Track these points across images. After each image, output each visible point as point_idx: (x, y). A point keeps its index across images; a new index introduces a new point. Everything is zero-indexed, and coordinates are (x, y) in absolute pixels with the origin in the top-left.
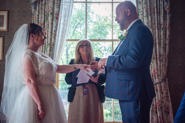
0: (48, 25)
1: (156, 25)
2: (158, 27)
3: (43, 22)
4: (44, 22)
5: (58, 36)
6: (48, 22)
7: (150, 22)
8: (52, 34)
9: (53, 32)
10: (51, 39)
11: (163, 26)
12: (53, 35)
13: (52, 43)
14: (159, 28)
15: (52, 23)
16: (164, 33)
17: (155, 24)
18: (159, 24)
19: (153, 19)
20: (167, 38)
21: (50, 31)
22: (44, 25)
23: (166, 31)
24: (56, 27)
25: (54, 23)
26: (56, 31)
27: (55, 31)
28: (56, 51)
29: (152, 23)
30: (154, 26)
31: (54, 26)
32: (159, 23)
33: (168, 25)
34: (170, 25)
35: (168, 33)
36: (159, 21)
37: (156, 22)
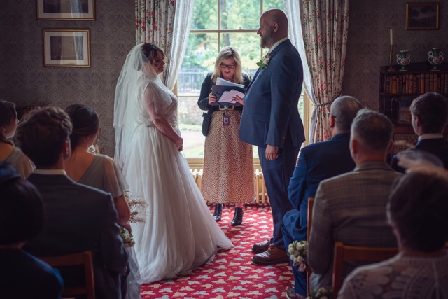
0: (160, 15)
1: (327, 14)
2: (330, 16)
3: (152, 10)
4: (154, 10)
5: (176, 32)
6: (160, 10)
7: (318, 10)
8: (166, 29)
9: (168, 27)
10: (165, 37)
11: (338, 15)
12: (168, 31)
13: (167, 43)
14: (332, 17)
15: (166, 12)
16: (340, 25)
17: (325, 11)
18: (331, 12)
19: (323, 4)
20: (344, 33)
21: (163, 24)
22: (154, 15)
23: (342, 21)
24: (173, 18)
25: (169, 11)
26: (172, 24)
27: (170, 24)
28: (173, 55)
29: (320, 10)
30: (323, 15)
31: (169, 16)
32: (332, 9)
33: (346, 12)
34: (350, 12)
35: (345, 25)
36: (332, 6)
37: (327, 8)
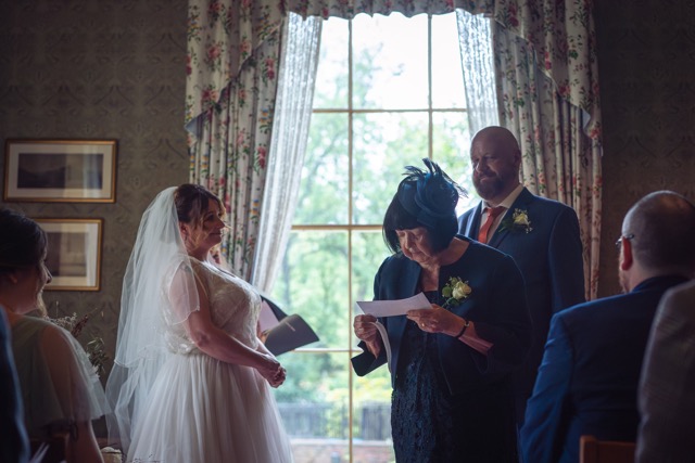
0: (237, 184)
1: (560, 183)
2: (564, 186)
3: (221, 176)
4: (226, 176)
5: (267, 217)
6: (238, 175)
7: (541, 173)
8: (247, 211)
9: (252, 206)
10: (246, 226)
11: (580, 185)
12: (252, 214)
13: (249, 238)
14: (568, 189)
15: (249, 179)
16: (585, 203)
17: (555, 177)
18: (567, 178)
19: (551, 165)
20: (594, 219)
21: (241, 201)
22: (226, 185)
23: (589, 198)
24: (261, 189)
25: (255, 177)
26: (259, 202)
27: (256, 202)
28: (260, 260)
29: (546, 175)
30: (552, 183)
31: (254, 186)
32: (568, 174)
33: (595, 179)
34: (603, 180)
35: (596, 204)
36: (567, 168)
37: (559, 171)
